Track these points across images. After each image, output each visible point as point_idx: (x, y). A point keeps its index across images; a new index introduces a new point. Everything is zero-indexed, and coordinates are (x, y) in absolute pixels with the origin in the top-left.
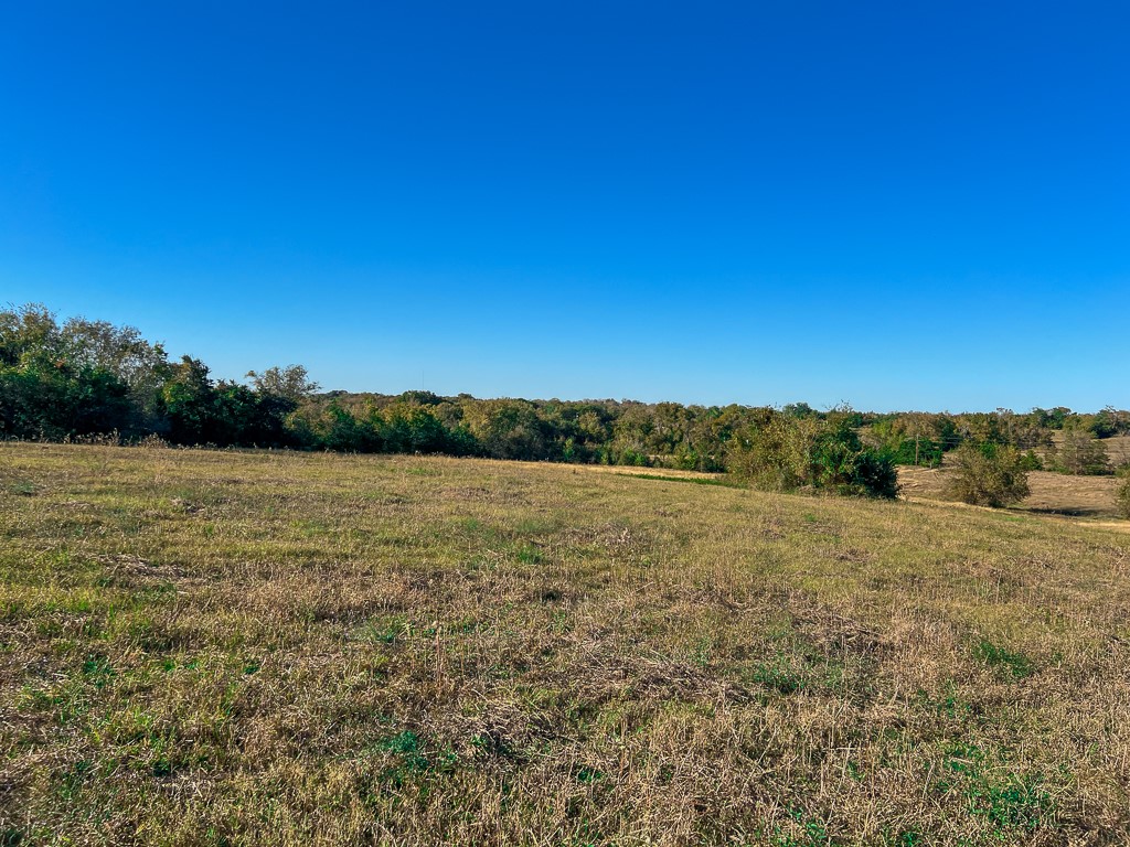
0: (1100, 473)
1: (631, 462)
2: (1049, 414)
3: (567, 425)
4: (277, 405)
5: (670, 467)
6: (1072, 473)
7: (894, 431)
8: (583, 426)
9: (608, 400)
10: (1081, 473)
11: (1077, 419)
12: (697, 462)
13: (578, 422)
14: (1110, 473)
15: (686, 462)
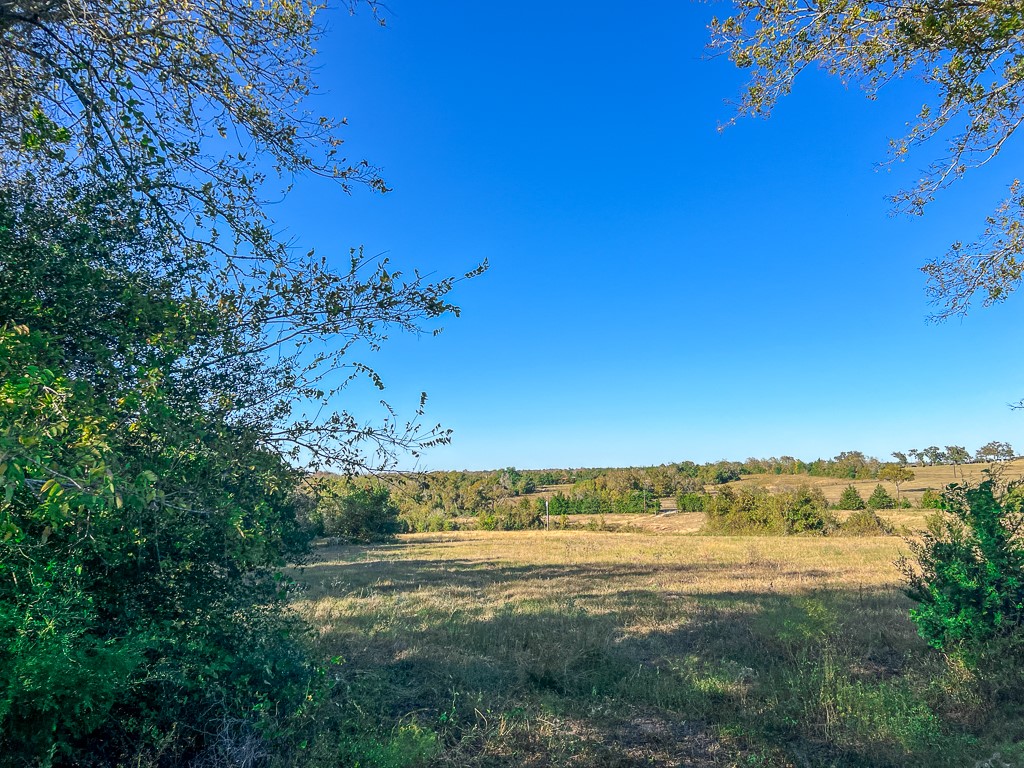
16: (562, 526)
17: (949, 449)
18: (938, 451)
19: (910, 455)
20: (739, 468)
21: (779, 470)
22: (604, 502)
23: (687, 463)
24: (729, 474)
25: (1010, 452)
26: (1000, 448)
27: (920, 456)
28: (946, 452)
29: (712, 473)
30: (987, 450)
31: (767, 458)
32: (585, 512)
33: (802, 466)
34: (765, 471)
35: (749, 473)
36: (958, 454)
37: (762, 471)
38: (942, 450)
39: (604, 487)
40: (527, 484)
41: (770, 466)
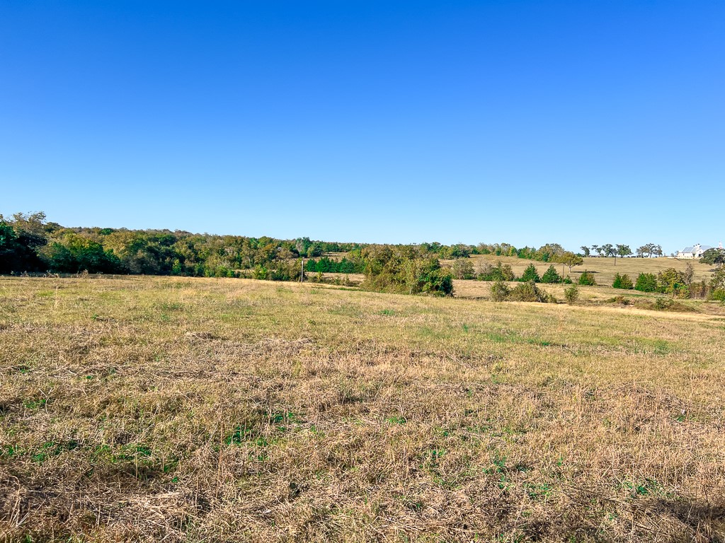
0: (470, 278)
1: (224, 274)
2: (431, 245)
3: (166, 250)
4: (33, 241)
5: (251, 278)
6: (458, 278)
7: (362, 255)
8: (177, 250)
9: (165, 230)
10: (462, 278)
11: (446, 249)
12: (267, 275)
13: (173, 248)
14: (474, 278)
15: (260, 274)
16: (319, 280)
17: (618, 246)
18: (612, 248)
19: (593, 249)
20: (472, 249)
21: (499, 253)
22: (356, 265)
23: (435, 244)
24: (462, 253)
25: (660, 252)
26: (654, 249)
27: (599, 250)
28: (617, 249)
29: (450, 252)
30: (644, 249)
31: (493, 244)
32: (342, 272)
33: (514, 250)
34: (489, 253)
35: (479, 254)
36: (624, 250)
37: (487, 252)
38: (614, 247)
39: (366, 255)
40: (316, 250)
41: (494, 250)
